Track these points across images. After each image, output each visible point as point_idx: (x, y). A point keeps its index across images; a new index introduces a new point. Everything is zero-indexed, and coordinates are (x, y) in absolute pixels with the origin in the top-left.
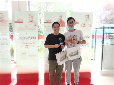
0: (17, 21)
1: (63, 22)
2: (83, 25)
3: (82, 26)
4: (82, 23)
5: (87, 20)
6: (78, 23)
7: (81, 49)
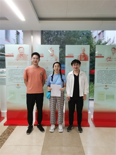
1: (87, 56)
2: (109, 59)
3: (107, 60)
4: (107, 57)
5: (113, 54)
6: (103, 57)
7: (106, 86)
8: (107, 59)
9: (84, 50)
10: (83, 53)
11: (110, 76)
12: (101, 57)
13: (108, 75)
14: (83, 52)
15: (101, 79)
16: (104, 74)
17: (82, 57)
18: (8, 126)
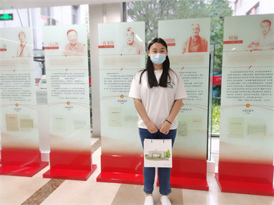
0: (102, 45)
3: (251, 49)
4: (251, 43)
6: (241, 42)
7: (248, 105)
8: (250, 47)
9: (198, 29)
10: (195, 34)
11: (256, 85)
12: (236, 42)
13: (253, 82)
14: (196, 32)
15: (236, 90)
16: (243, 79)
17: (192, 44)
18: (49, 179)
